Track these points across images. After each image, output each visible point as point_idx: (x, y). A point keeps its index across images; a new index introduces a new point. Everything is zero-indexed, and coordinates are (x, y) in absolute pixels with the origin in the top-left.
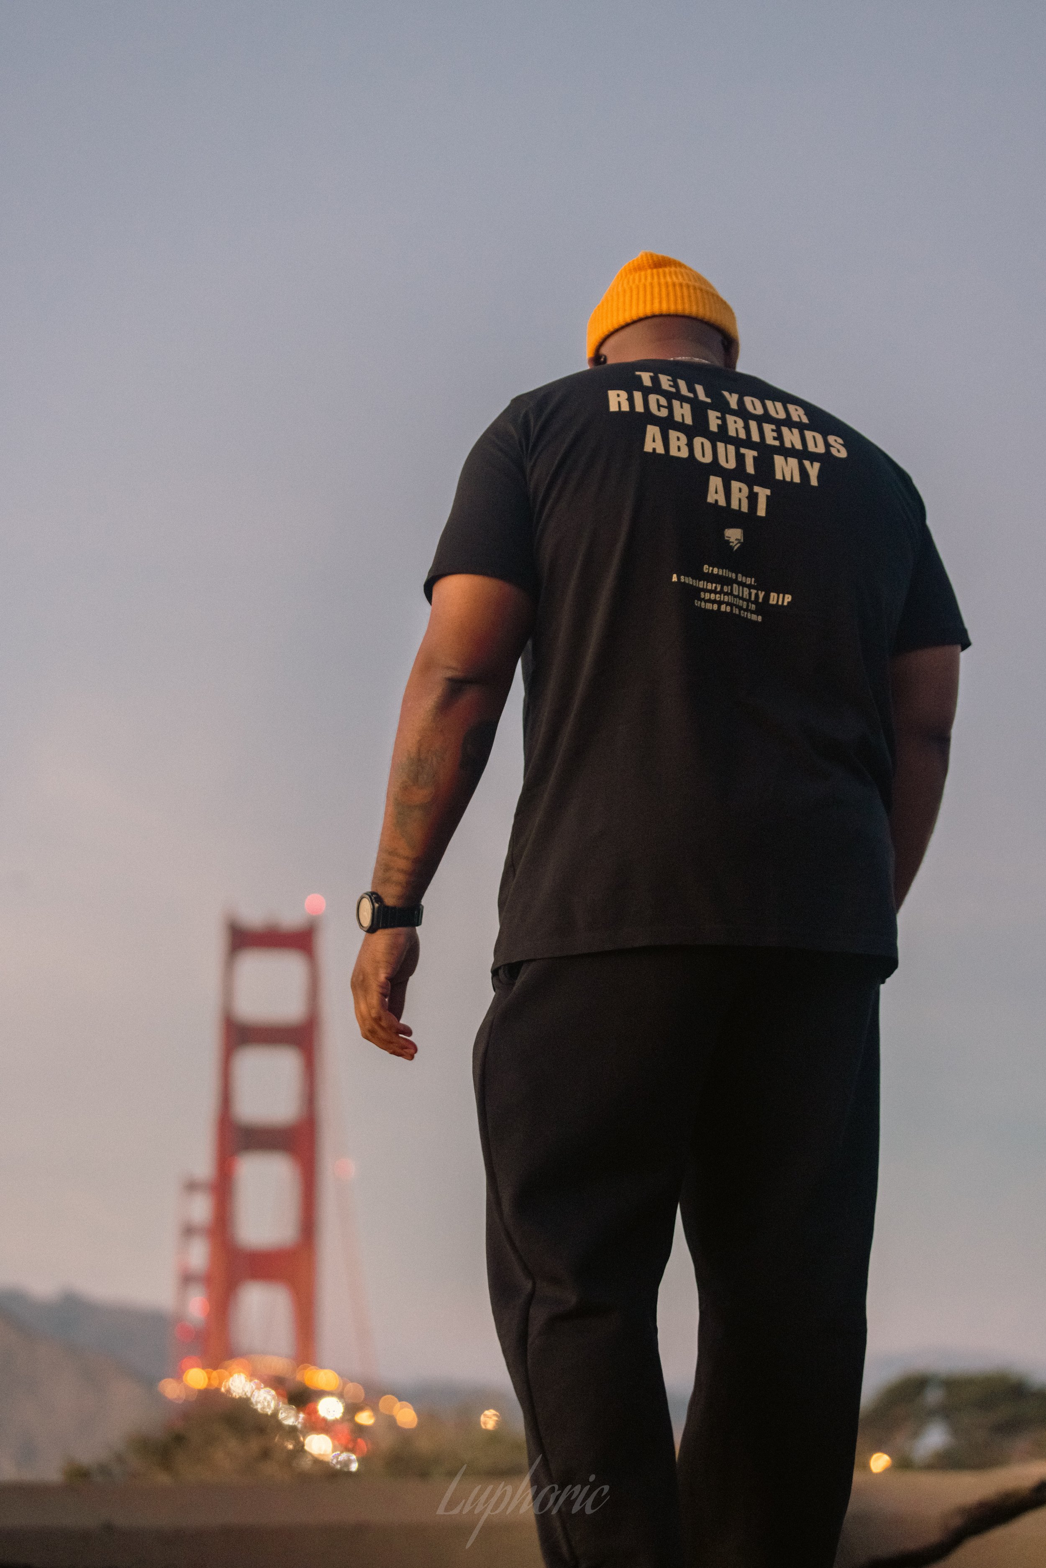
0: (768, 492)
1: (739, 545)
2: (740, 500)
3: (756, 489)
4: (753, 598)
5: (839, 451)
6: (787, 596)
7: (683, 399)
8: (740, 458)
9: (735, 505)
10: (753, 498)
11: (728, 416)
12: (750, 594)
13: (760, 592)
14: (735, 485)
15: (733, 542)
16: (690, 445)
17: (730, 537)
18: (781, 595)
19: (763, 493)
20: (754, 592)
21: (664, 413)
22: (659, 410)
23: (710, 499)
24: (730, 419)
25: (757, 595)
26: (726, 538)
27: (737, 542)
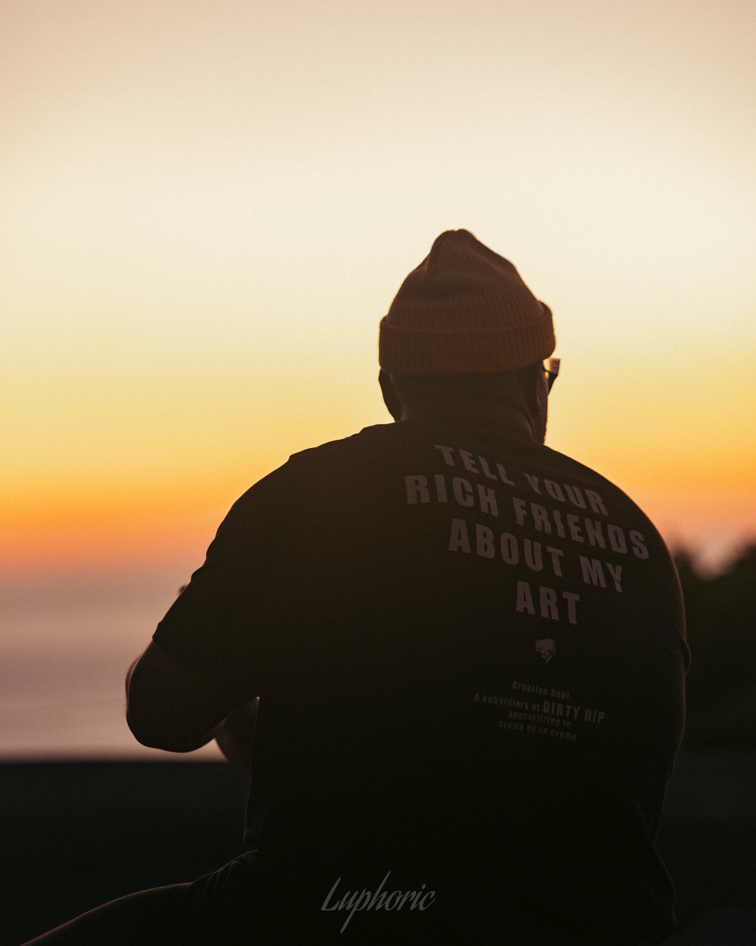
0: (577, 597)
1: (551, 656)
2: (549, 608)
3: (566, 595)
4: (568, 715)
5: (640, 551)
6: (600, 713)
7: (488, 484)
8: (547, 558)
9: (545, 614)
10: (562, 604)
11: (533, 505)
12: (565, 710)
13: (575, 708)
14: (544, 591)
15: (544, 654)
16: (497, 543)
17: (541, 649)
18: (595, 712)
19: (572, 598)
20: (569, 707)
21: (470, 502)
22: (465, 499)
23: (520, 608)
24: (535, 508)
25: (572, 711)
26: (538, 651)
27: (549, 654)
